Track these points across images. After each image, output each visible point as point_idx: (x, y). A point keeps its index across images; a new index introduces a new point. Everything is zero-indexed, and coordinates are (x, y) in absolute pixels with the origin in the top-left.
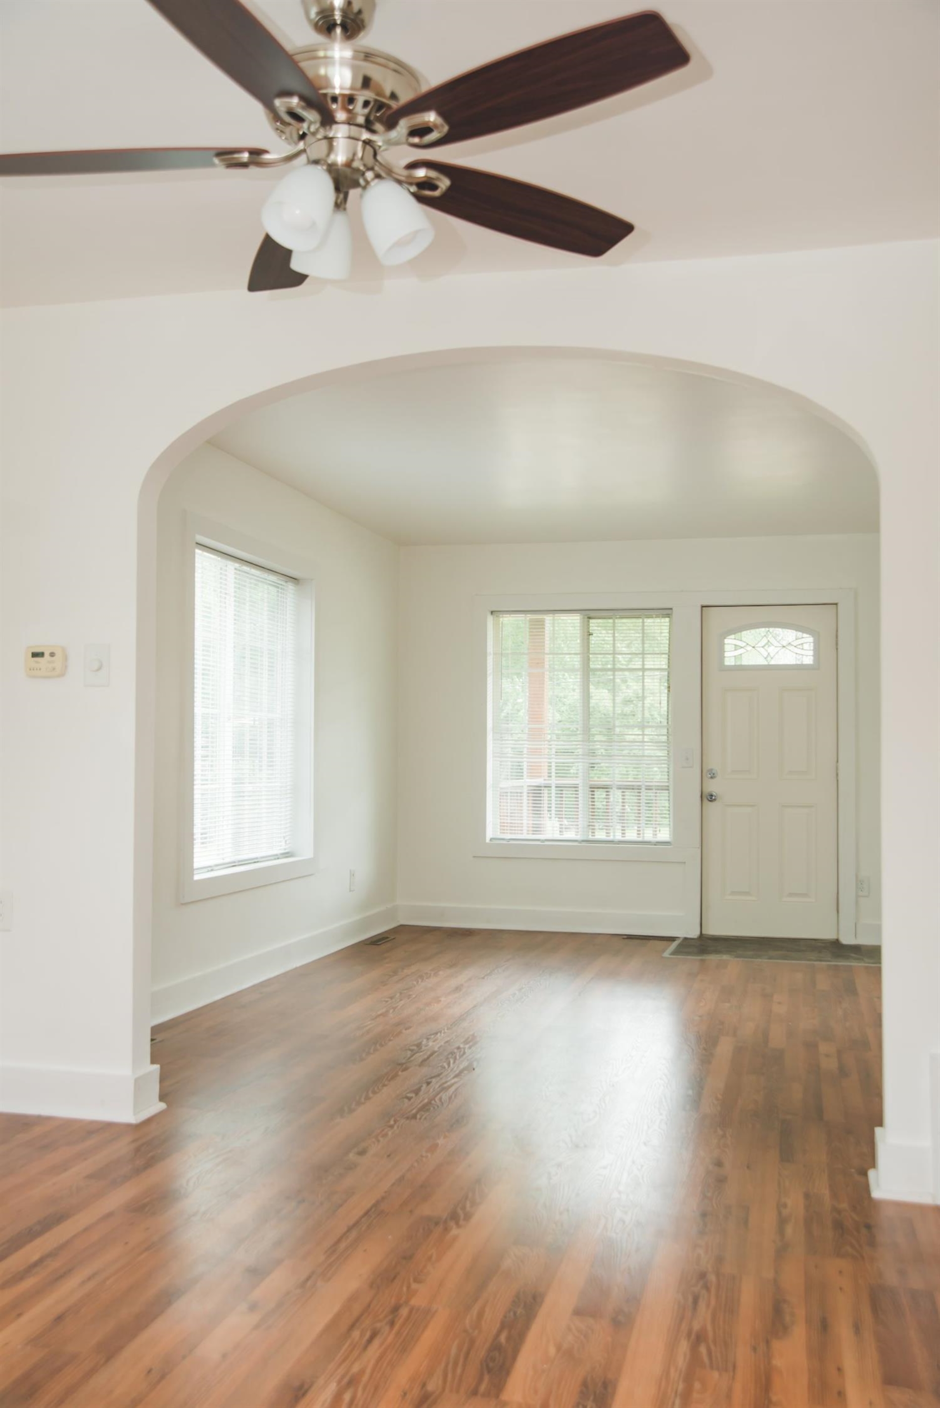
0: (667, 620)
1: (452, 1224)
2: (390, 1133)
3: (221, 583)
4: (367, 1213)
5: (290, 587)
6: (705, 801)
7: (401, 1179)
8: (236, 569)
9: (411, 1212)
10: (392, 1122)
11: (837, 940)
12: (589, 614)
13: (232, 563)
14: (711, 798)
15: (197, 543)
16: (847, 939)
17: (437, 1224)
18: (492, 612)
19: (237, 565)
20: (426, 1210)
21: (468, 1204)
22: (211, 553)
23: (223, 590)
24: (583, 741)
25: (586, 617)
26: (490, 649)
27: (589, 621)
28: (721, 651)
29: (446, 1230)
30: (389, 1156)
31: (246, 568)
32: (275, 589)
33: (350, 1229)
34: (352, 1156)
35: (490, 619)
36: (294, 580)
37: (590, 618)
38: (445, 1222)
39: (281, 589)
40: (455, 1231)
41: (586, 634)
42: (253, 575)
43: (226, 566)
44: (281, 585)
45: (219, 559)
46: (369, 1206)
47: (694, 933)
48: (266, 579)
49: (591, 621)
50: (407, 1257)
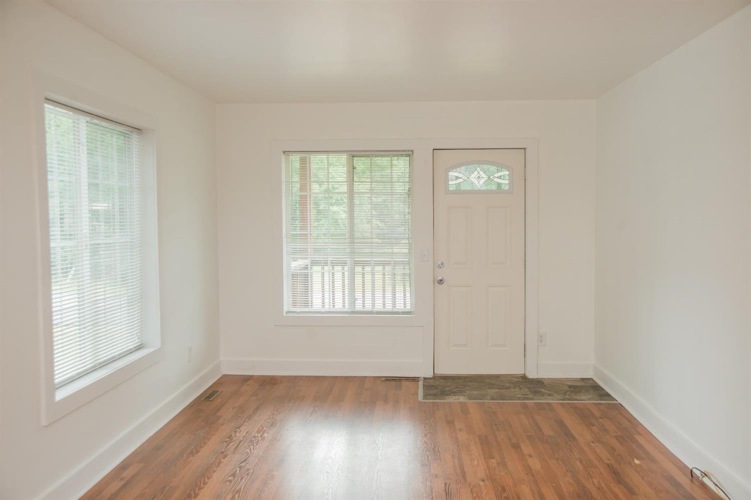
0: (408, 158)
3: (74, 134)
5: (135, 137)
6: (437, 284)
8: (87, 122)
11: (524, 374)
12: (353, 155)
13: (84, 117)
14: (441, 282)
15: (46, 99)
16: (531, 375)
18: (284, 152)
19: (88, 119)
22: (64, 109)
23: (76, 141)
24: (350, 243)
25: (351, 156)
26: (283, 178)
27: (353, 159)
28: (447, 180)
31: (96, 121)
32: (122, 138)
35: (283, 157)
36: (138, 130)
37: (353, 157)
39: (128, 137)
41: (352, 168)
42: (102, 126)
43: (79, 119)
44: (128, 134)
45: (71, 113)
47: (430, 374)
48: (115, 130)
49: (355, 158)
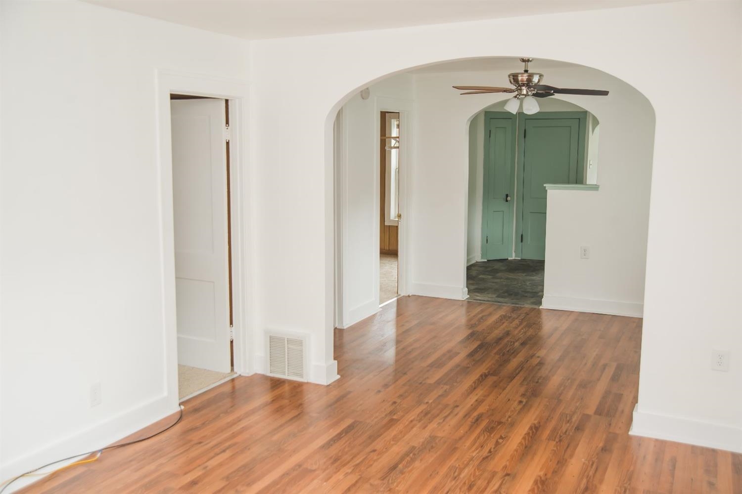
1: (487, 374)
2: (509, 413)
4: (514, 377)
7: (504, 389)
9: (500, 378)
10: (509, 419)
17: (492, 374)
20: (495, 378)
21: (480, 380)
29: (489, 372)
30: (509, 400)
33: (519, 373)
34: (524, 401)
38: (489, 374)
40: (486, 371)
46: (514, 380)
50: (501, 365)
